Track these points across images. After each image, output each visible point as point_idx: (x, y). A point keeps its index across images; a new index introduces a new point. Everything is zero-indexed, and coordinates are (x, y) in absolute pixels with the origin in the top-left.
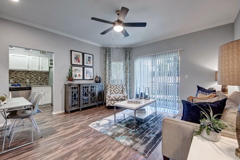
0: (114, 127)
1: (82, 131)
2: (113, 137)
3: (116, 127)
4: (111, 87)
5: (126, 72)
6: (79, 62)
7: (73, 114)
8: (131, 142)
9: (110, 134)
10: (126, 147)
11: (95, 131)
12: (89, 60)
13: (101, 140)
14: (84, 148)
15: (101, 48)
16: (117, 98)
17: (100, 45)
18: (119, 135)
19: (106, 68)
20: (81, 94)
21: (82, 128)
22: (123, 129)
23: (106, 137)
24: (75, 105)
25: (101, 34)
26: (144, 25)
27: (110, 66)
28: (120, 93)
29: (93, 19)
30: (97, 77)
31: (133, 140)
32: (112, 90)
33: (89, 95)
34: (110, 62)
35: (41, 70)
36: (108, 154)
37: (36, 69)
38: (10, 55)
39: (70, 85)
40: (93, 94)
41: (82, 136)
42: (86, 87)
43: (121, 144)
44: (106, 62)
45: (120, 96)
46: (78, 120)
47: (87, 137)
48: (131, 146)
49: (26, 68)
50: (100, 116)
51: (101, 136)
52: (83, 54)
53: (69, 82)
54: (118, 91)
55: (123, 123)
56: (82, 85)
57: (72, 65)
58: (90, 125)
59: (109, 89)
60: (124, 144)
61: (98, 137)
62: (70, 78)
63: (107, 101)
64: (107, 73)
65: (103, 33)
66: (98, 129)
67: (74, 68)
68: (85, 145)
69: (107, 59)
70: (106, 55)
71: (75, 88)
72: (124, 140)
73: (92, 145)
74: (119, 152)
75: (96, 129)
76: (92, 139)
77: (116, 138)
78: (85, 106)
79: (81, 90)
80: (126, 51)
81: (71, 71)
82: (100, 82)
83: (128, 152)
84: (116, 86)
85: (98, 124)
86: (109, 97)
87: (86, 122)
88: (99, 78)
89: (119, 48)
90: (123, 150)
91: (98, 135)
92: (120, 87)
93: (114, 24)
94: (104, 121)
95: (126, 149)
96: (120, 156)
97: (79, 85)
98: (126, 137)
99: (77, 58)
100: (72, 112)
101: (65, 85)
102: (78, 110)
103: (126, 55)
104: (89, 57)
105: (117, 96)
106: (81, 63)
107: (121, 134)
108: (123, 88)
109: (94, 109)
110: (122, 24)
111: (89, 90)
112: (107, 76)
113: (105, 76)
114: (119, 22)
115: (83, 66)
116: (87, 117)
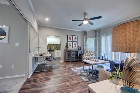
0: (82, 72)
1: (68, 70)
2: (79, 75)
3: (83, 72)
4: (86, 52)
5: (96, 44)
6: (71, 40)
7: (67, 63)
8: (88, 80)
9: (79, 74)
10: (84, 81)
11: (73, 71)
12: (75, 39)
13: (74, 75)
14: (66, 76)
15: (82, 32)
16: (88, 58)
17: (81, 31)
18: (83, 75)
19: (84, 42)
20: (71, 54)
21: (68, 69)
22: (86, 74)
23: (76, 75)
24: (68, 59)
25: (79, 26)
26: (100, 17)
27: (86, 41)
28: (92, 56)
29: (72, 21)
30: (79, 47)
31: (89, 79)
32: (87, 54)
33: (75, 55)
34: (86, 39)
35: (58, 44)
36: (74, 81)
37: (56, 43)
38: (47, 39)
39: (66, 50)
40: (77, 55)
41: (67, 72)
42: (73, 51)
43: (82, 79)
44: (84, 39)
45: (90, 57)
46: (68, 65)
47: (69, 73)
48: (87, 82)
49: (53, 43)
50: (78, 66)
51: (75, 74)
52: (73, 36)
53: (66, 49)
54: (90, 54)
55: (88, 71)
56: (71, 50)
57: (68, 41)
58: (72, 69)
59: (85, 53)
60: (84, 80)
61: (73, 74)
62: (67, 47)
63: (83, 59)
64: (85, 45)
65: (79, 25)
66: (75, 71)
67: (68, 43)
68: (67, 75)
69: (85, 38)
70: (84, 35)
71: (68, 51)
72: (84, 78)
73: (70, 76)
74: (79, 82)
75: (74, 71)
76: (70, 74)
77: (81, 77)
78: (73, 60)
79: (71, 53)
80: (96, 32)
81: (67, 44)
82: (80, 49)
83: (84, 83)
84: (89, 52)
85: (75, 69)
86: (84, 57)
87: (71, 67)
88: (80, 47)
89: (92, 31)
90: (81, 82)
91: (73, 73)
92: (92, 52)
93: (83, 20)
94: (79, 68)
95: (83, 82)
96: (79, 84)
97: (70, 50)
98: (86, 77)
99: (70, 38)
100: (67, 62)
101: (65, 50)
102: (70, 62)
103: (96, 34)
104: (76, 37)
105: (88, 57)
106: (72, 40)
107: (84, 75)
108: (93, 53)
109: (77, 62)
110: (87, 20)
111: (75, 53)
112: (85, 46)
113: (84, 46)
114: (85, 19)
115: (73, 42)
116: (72, 65)
